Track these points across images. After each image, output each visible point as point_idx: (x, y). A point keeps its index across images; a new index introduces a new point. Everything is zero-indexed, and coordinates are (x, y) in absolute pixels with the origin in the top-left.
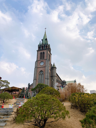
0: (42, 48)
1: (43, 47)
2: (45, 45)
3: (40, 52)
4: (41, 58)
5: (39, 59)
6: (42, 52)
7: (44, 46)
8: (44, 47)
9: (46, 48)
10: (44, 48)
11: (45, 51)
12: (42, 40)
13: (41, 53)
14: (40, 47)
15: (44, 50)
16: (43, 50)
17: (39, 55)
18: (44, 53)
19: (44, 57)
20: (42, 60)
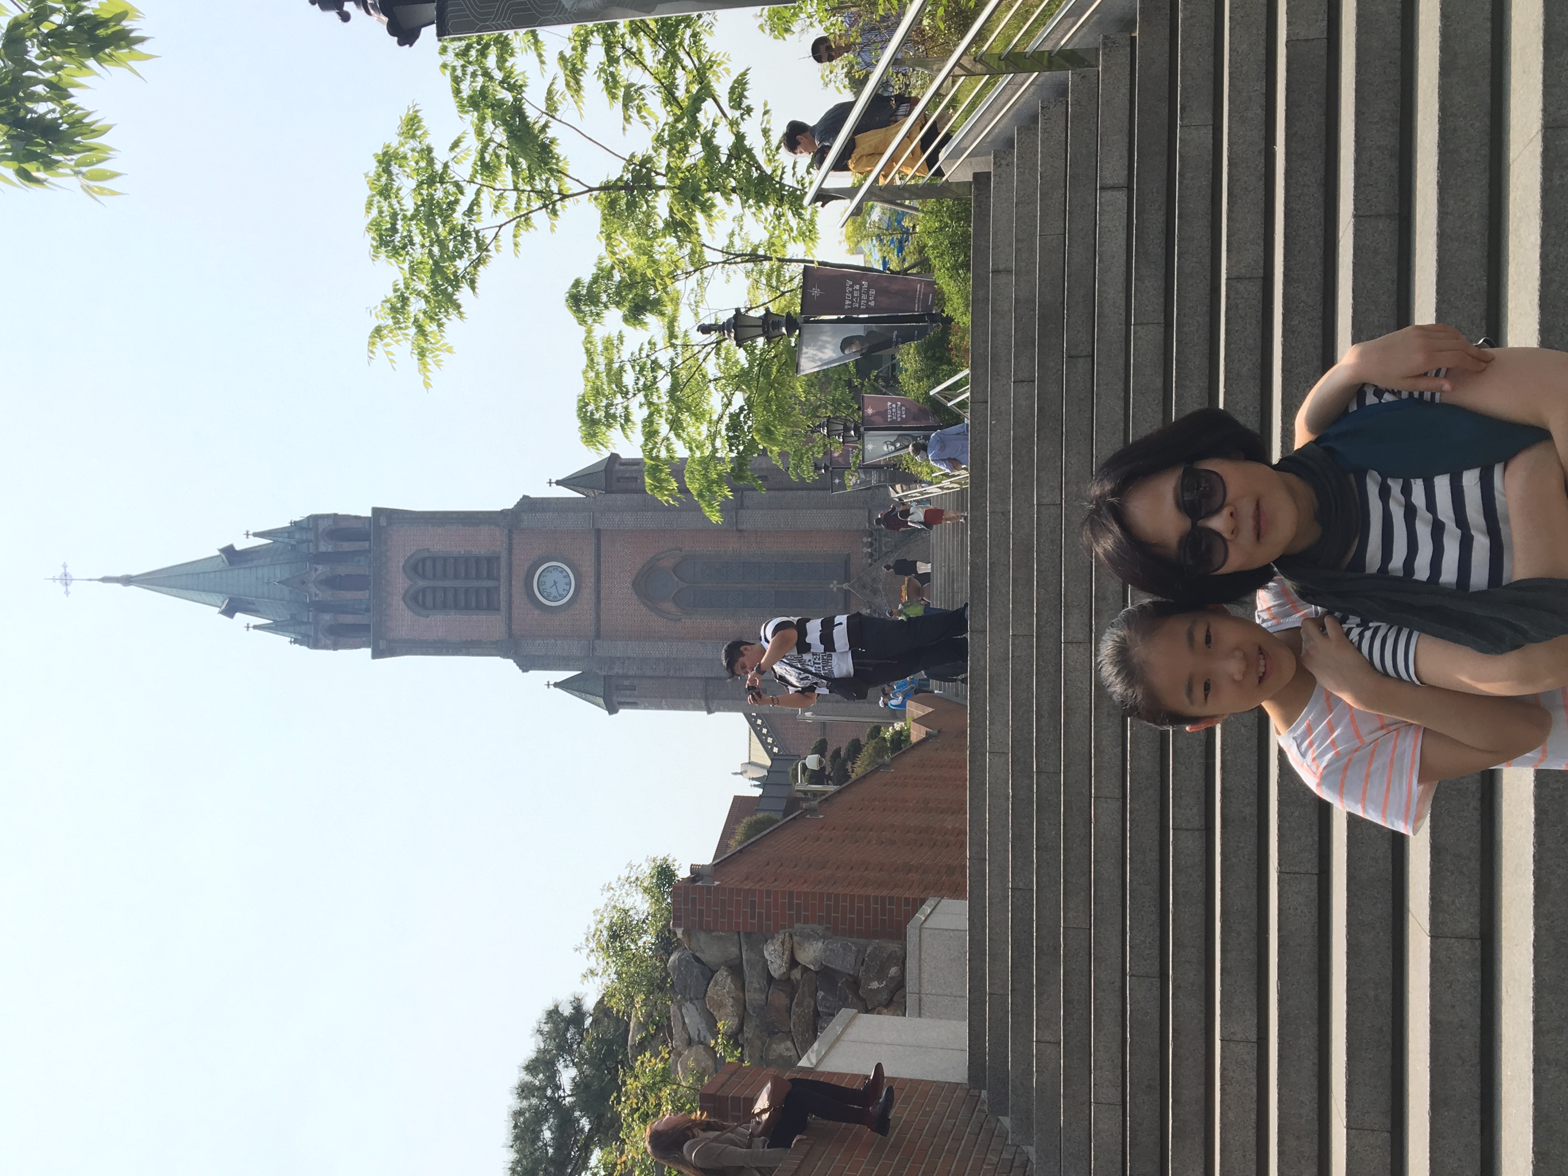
0: (348, 595)
1: (332, 583)
2: (320, 558)
3: (404, 621)
4: (485, 600)
5: (488, 624)
6: (399, 585)
7: (323, 570)
8: (343, 570)
9: (367, 544)
11: (403, 546)
12: (229, 611)
14: (327, 617)
15: (379, 560)
16: (372, 582)
17: (441, 624)
18: (420, 565)
19: (478, 560)
20: (503, 590)
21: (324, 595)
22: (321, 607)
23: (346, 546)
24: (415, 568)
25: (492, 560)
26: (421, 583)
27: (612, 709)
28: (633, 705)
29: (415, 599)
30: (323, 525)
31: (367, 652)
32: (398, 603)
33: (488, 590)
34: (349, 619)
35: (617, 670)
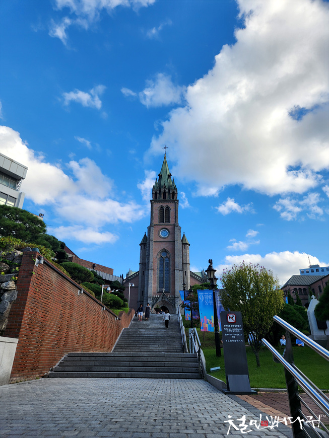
0: (162, 196)
1: (165, 193)
2: (169, 191)
3: (157, 206)
4: (162, 220)
5: (156, 220)
6: (164, 205)
7: (167, 191)
8: (167, 195)
9: (171, 199)
10: (168, 198)
11: (171, 205)
12: (159, 175)
13: (162, 208)
14: (158, 192)
15: (169, 201)
16: (165, 200)
17: (157, 213)
18: (168, 209)
19: (169, 219)
20: (163, 224)
21: (163, 191)
22: (160, 191)
23: (171, 195)
24: (167, 207)
25: (169, 221)
26: (164, 209)
27: (140, 245)
28: (141, 249)
29: (161, 207)
30: (175, 191)
31: (152, 199)
32: (161, 204)
33: (163, 221)
34: (158, 195)
35: (147, 245)
